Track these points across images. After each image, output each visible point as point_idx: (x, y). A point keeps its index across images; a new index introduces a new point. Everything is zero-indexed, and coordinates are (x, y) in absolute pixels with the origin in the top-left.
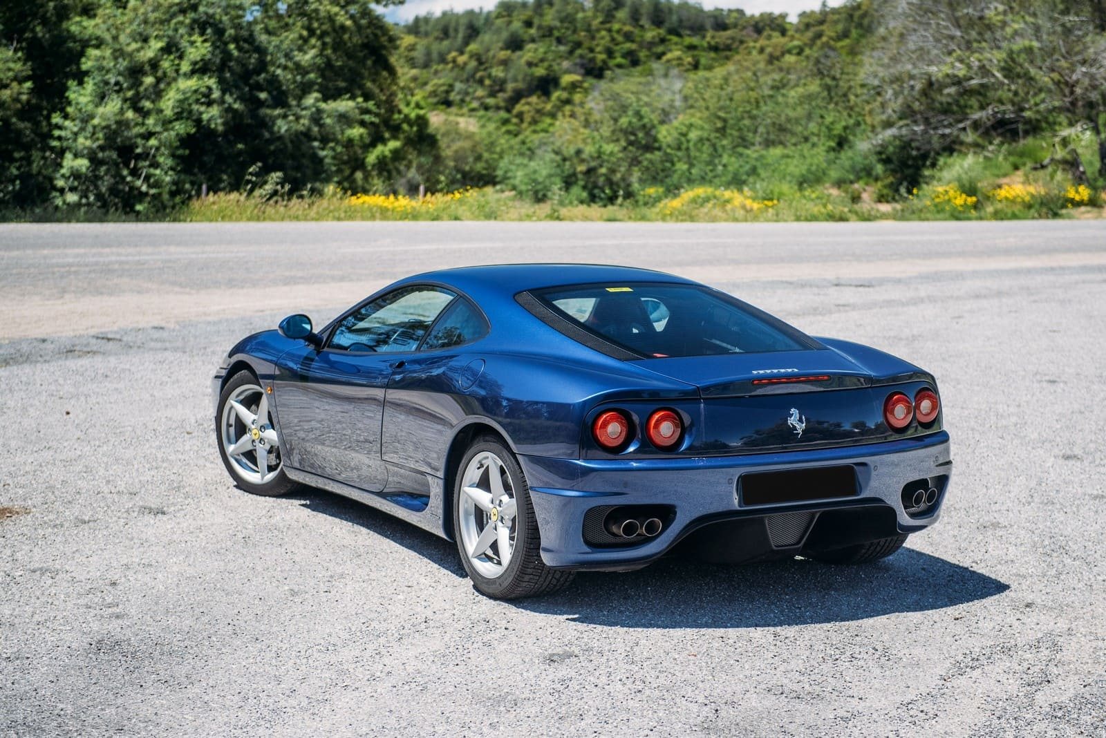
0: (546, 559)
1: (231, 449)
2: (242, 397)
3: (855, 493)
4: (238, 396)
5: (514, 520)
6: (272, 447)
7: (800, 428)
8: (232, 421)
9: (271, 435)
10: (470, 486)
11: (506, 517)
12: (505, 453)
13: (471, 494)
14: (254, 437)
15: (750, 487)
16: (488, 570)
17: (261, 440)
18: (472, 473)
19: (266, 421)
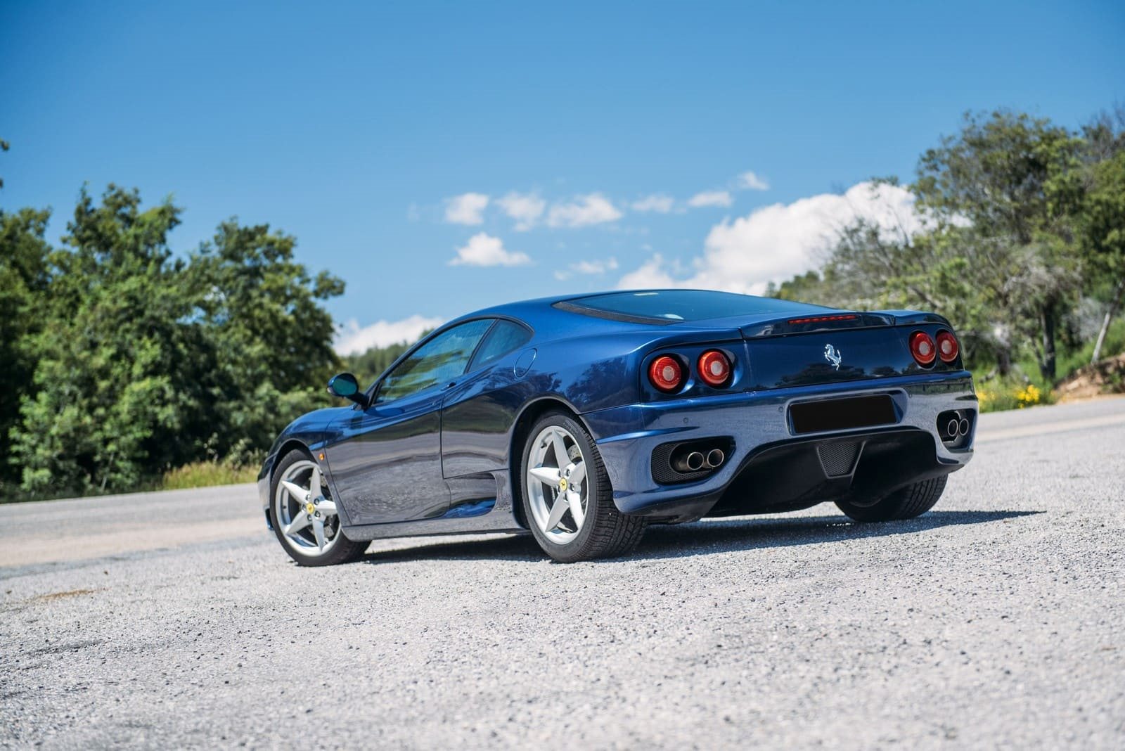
0: (619, 503)
1: (286, 529)
2: (293, 477)
3: (894, 421)
4: (289, 476)
5: (583, 483)
6: (327, 518)
7: (837, 361)
8: (286, 503)
9: (329, 506)
10: (537, 467)
11: (575, 483)
12: (569, 421)
13: (538, 473)
14: (309, 512)
15: (801, 417)
16: (565, 538)
17: (317, 513)
18: (537, 453)
19: (319, 493)
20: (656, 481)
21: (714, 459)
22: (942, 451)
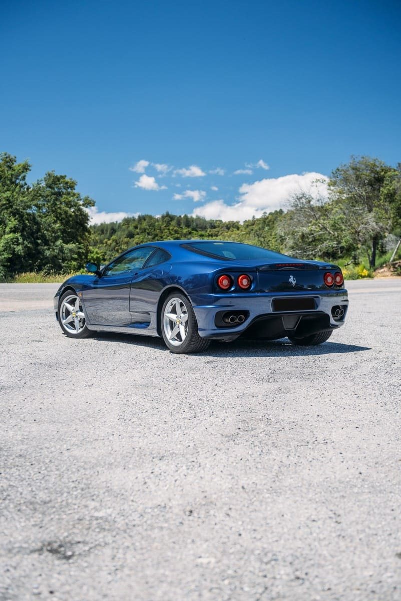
0: (201, 333)
1: (64, 322)
2: (68, 301)
3: (314, 309)
4: (67, 300)
5: (186, 322)
6: (81, 319)
7: (294, 283)
8: (64, 311)
9: (82, 314)
10: (168, 313)
11: (183, 322)
12: (183, 296)
13: (168, 316)
14: (73, 316)
15: (277, 304)
16: (177, 343)
17: (76, 317)
18: (169, 307)
19: (78, 309)
20: (216, 326)
21: (240, 319)
22: (332, 321)
